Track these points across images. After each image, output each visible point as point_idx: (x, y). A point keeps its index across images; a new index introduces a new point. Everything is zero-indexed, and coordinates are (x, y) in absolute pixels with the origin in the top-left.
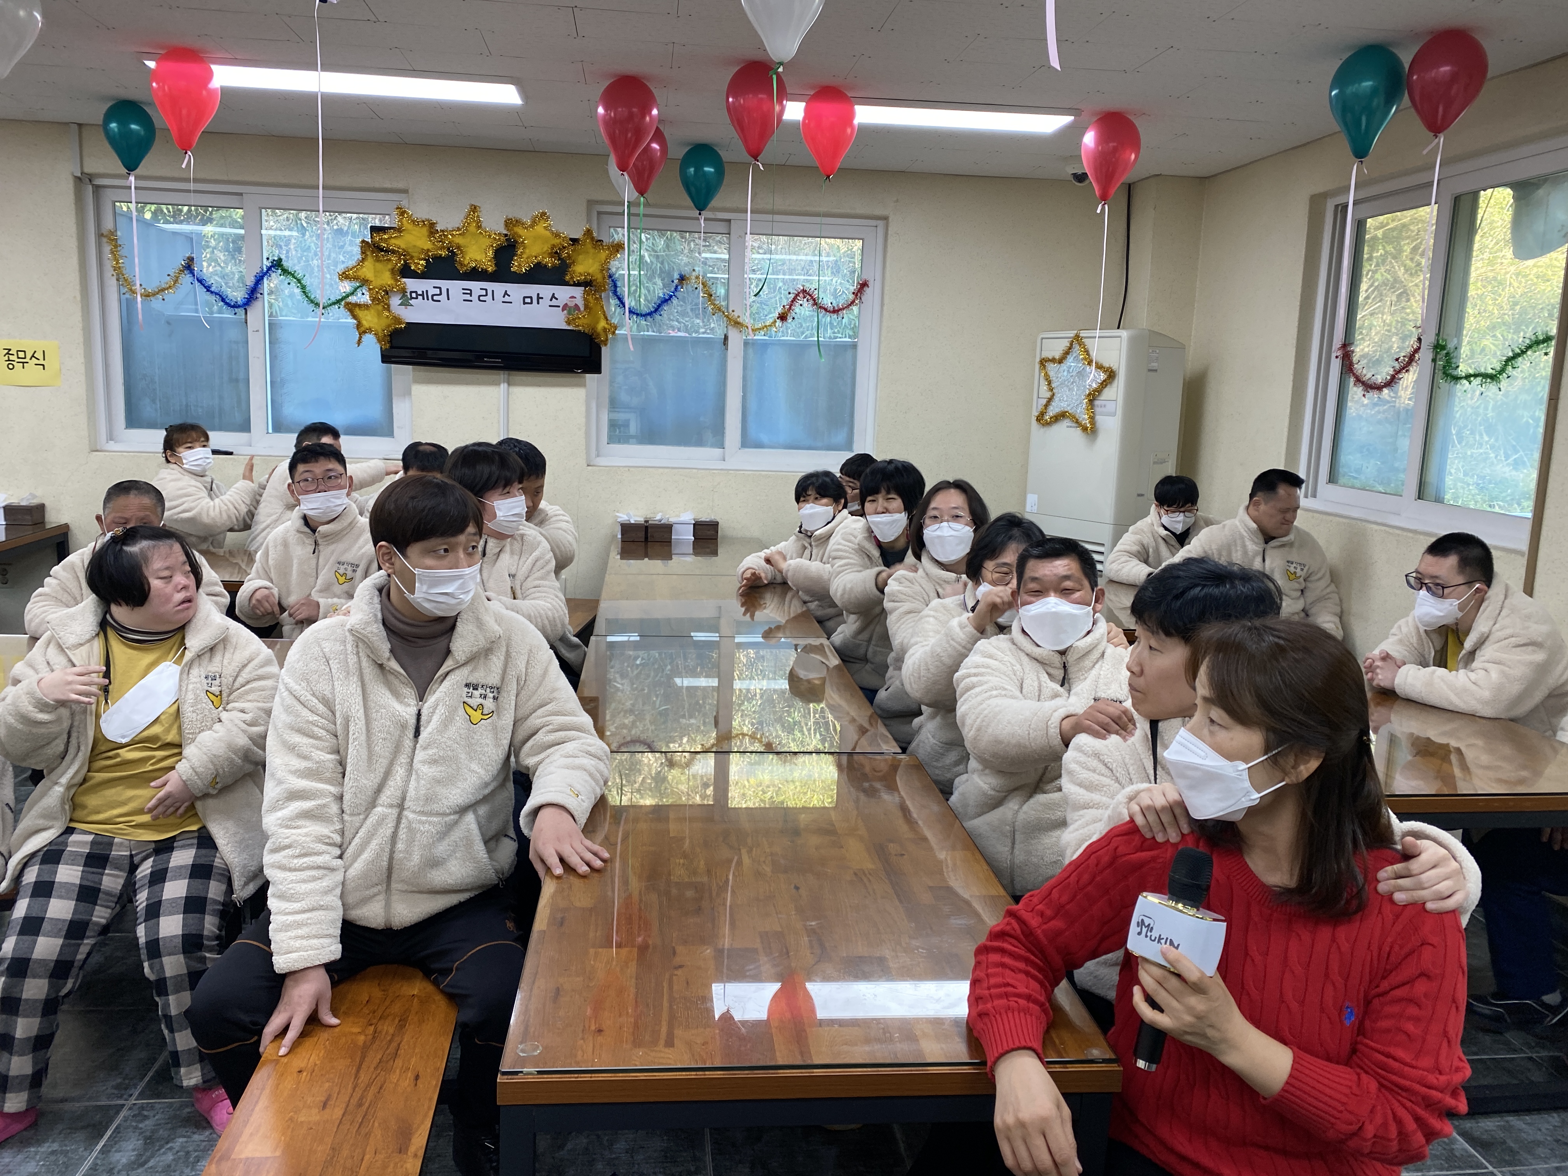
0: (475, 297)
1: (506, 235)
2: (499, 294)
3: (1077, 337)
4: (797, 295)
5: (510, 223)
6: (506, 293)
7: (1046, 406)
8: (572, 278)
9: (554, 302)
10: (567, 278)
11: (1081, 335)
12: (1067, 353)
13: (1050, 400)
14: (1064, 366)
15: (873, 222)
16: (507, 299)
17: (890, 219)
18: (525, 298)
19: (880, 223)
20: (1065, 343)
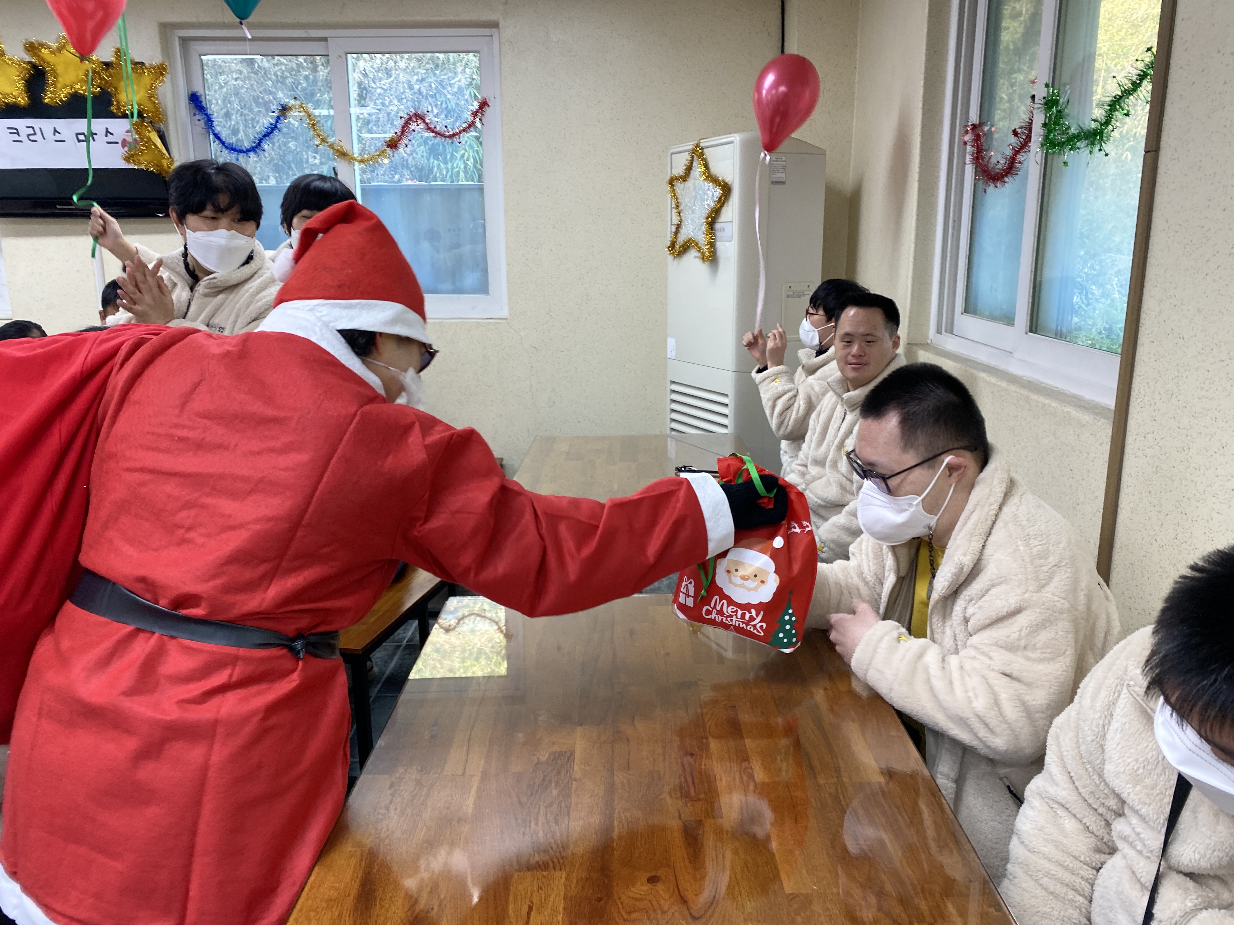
0: (23, 137)
1: (30, 63)
2: (49, 132)
3: (697, 146)
4: (410, 119)
5: (32, 48)
6: (55, 131)
7: (676, 233)
8: (119, 109)
9: (110, 138)
10: (113, 109)
11: (702, 145)
12: (689, 168)
13: (678, 227)
14: (690, 183)
15: (487, 31)
16: (58, 137)
17: (501, 26)
18: (77, 134)
19: (494, 31)
20: (687, 156)
